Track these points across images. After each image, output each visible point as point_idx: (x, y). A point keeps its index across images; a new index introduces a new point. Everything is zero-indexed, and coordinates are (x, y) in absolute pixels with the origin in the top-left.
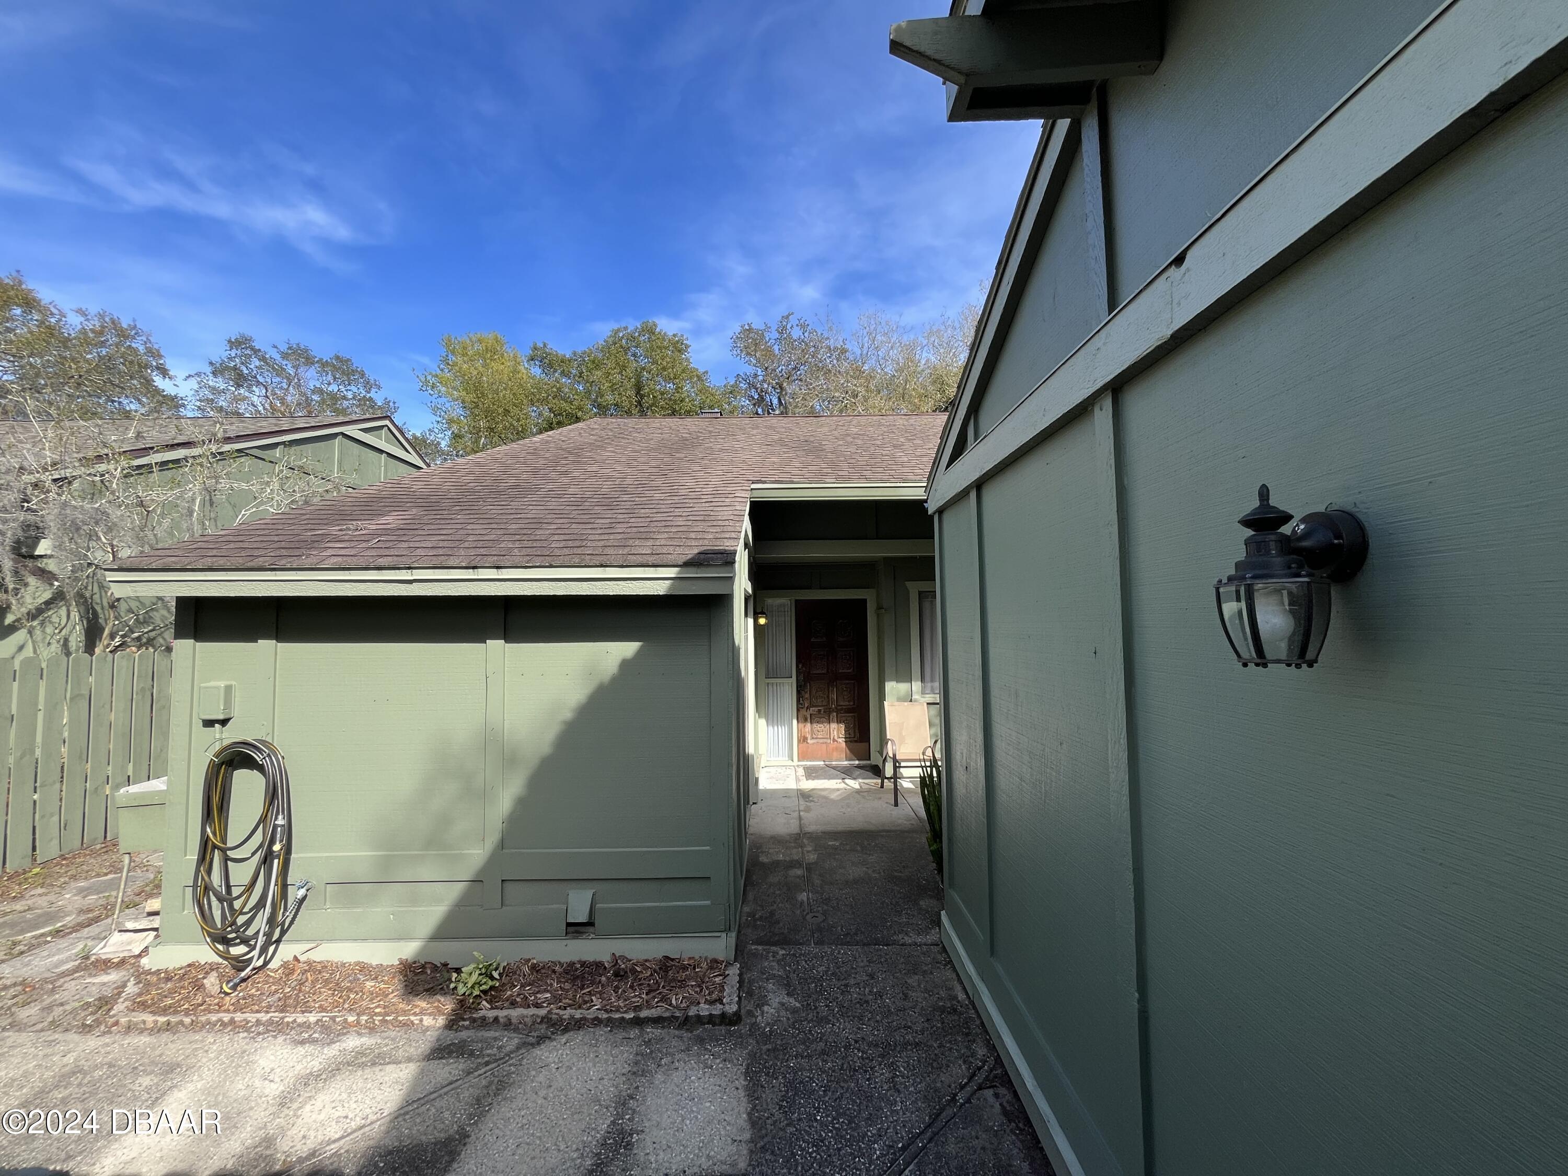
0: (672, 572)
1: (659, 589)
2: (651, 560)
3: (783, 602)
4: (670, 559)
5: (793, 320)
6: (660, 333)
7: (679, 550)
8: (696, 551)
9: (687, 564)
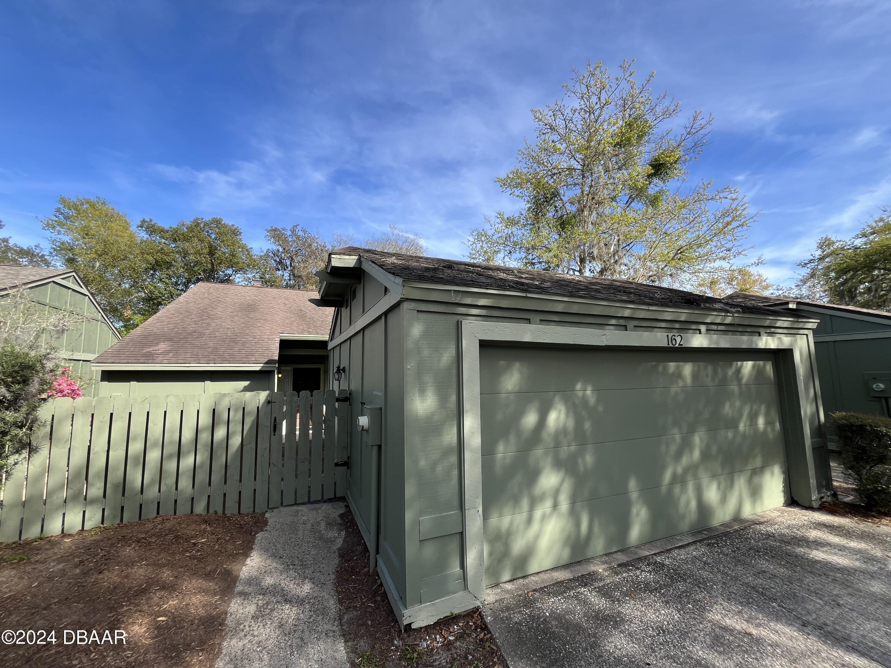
0: (262, 365)
1: (258, 369)
2: (256, 362)
3: (289, 368)
4: (261, 362)
5: (299, 228)
6: (224, 224)
7: (263, 359)
8: (267, 360)
9: (265, 363)
